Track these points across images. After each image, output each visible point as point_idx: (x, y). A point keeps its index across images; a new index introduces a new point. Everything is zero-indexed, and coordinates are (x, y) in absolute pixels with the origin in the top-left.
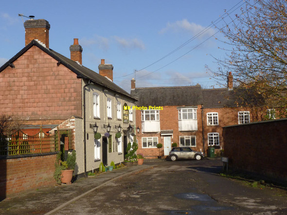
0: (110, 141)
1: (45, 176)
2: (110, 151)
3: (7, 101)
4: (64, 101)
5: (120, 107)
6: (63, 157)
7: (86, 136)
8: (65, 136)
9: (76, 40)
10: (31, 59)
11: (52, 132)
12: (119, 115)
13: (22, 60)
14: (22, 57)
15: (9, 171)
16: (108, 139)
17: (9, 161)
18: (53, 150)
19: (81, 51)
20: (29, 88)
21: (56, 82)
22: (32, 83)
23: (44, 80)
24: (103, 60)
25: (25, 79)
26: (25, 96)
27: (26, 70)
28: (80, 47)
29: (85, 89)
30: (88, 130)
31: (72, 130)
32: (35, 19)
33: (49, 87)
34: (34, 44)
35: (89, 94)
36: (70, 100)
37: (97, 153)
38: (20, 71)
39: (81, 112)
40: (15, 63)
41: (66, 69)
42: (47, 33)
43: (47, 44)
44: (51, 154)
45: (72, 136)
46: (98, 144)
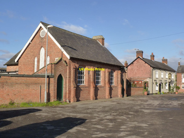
0: (162, 85)
1: (140, 92)
2: (162, 88)
3: (131, 73)
4: (147, 73)
5: (167, 74)
6: (145, 88)
7: (153, 83)
8: (146, 83)
9: (152, 53)
10: (138, 61)
11: (143, 82)
12: (167, 77)
13: (135, 62)
14: (136, 61)
15: (132, 90)
16: (161, 84)
17: (132, 88)
18: (143, 86)
19: (154, 56)
20: (137, 70)
21: (144, 68)
22: (138, 68)
23: (141, 67)
24: (164, 57)
25: (136, 67)
26: (136, 72)
27: (136, 65)
28: (154, 55)
29: (152, 70)
30: (153, 81)
31: (148, 82)
32: (139, 50)
33: (143, 69)
34: (139, 57)
35: (154, 71)
36: (148, 73)
37: (157, 88)
38: (135, 65)
39: (151, 76)
40: (133, 63)
41: (147, 64)
42: (142, 55)
43: (142, 57)
44: (142, 87)
45: (148, 83)
46: (157, 86)
